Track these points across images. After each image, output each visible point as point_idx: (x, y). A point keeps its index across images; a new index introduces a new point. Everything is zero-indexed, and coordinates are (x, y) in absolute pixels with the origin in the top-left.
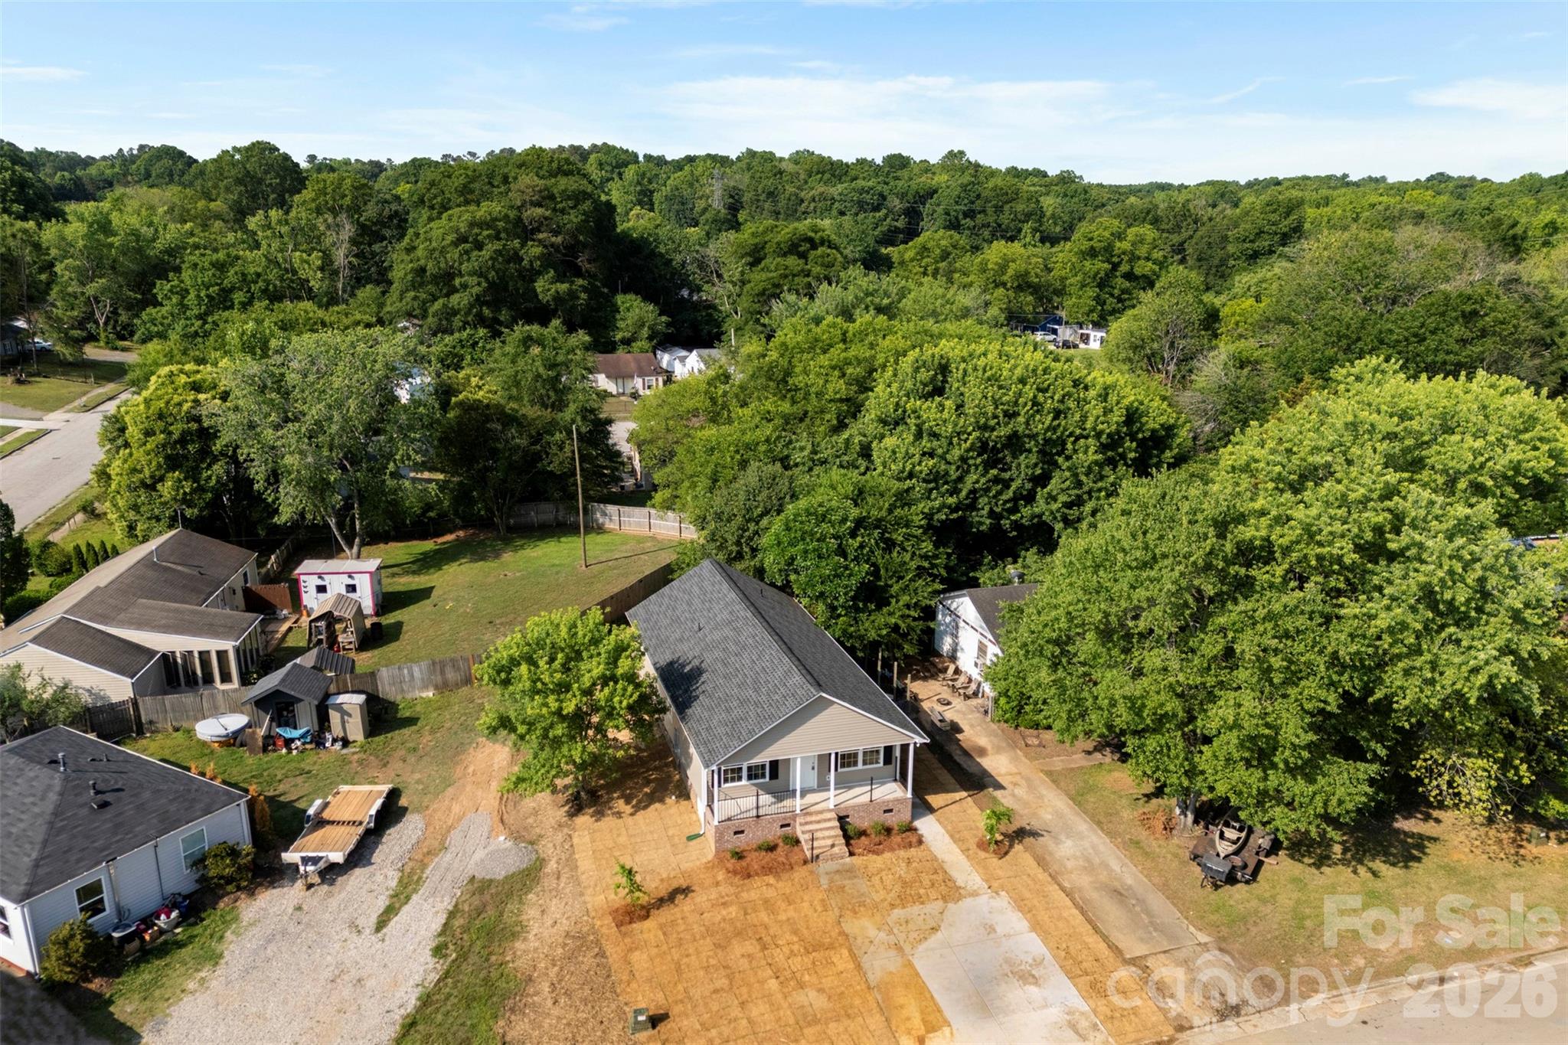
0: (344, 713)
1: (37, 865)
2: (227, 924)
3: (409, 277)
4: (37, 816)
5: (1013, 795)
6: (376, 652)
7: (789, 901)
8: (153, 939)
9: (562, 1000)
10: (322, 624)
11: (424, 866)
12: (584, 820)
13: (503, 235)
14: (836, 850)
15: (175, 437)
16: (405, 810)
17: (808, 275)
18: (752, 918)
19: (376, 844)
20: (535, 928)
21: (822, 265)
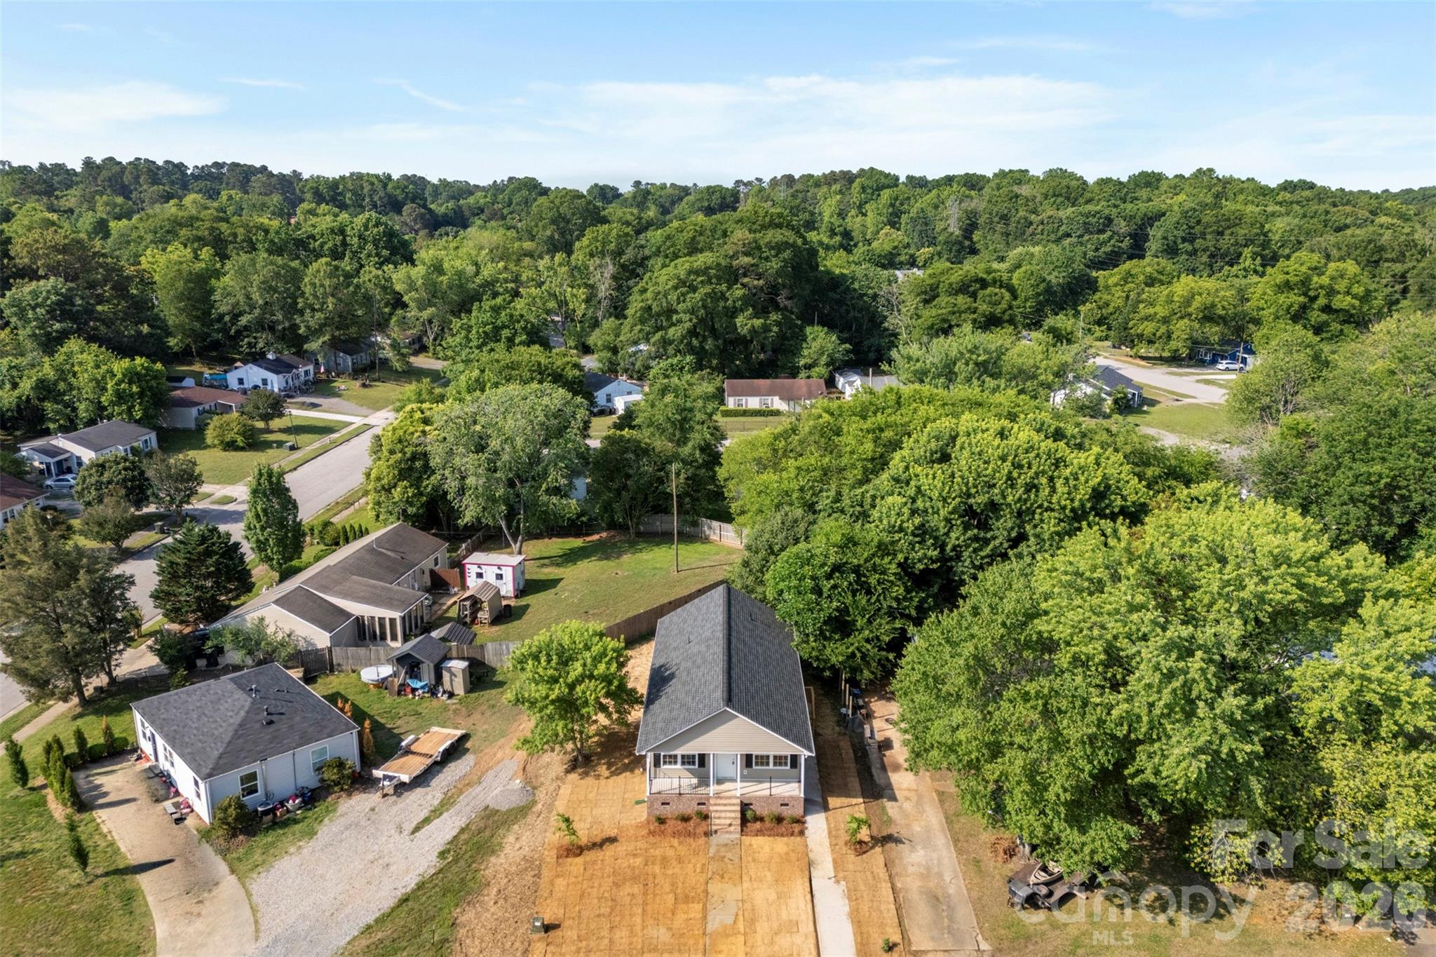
0: (452, 674)
1: (220, 758)
2: (328, 811)
3: (638, 314)
4: (231, 724)
5: (900, 807)
6: (503, 627)
7: (680, 860)
8: (282, 815)
9: (501, 902)
10: (468, 603)
11: (461, 792)
12: (573, 777)
13: (714, 280)
14: (732, 828)
15: (408, 455)
16: (468, 750)
17: (974, 312)
18: (649, 869)
19: (439, 772)
20: (508, 849)
21: (990, 303)
